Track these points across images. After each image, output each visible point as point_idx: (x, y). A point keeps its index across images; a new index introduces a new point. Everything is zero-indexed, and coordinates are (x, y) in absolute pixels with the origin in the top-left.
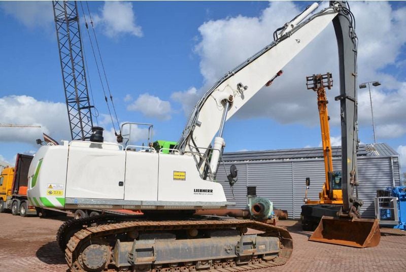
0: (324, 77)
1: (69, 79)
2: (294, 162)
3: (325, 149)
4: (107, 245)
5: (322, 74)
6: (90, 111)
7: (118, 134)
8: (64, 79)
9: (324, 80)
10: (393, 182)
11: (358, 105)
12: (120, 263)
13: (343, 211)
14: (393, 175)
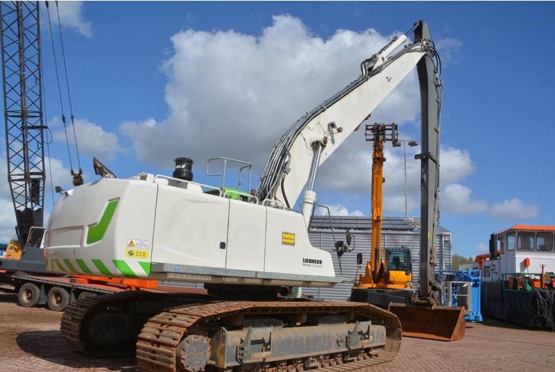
0: (387, 127)
1: (15, 80)
2: (324, 233)
3: (375, 218)
4: (205, 336)
5: (386, 124)
6: (42, 133)
7: (75, 172)
8: (4, 78)
9: (387, 132)
10: (442, 265)
11: (440, 168)
12: (228, 362)
13: (419, 297)
14: (444, 256)
